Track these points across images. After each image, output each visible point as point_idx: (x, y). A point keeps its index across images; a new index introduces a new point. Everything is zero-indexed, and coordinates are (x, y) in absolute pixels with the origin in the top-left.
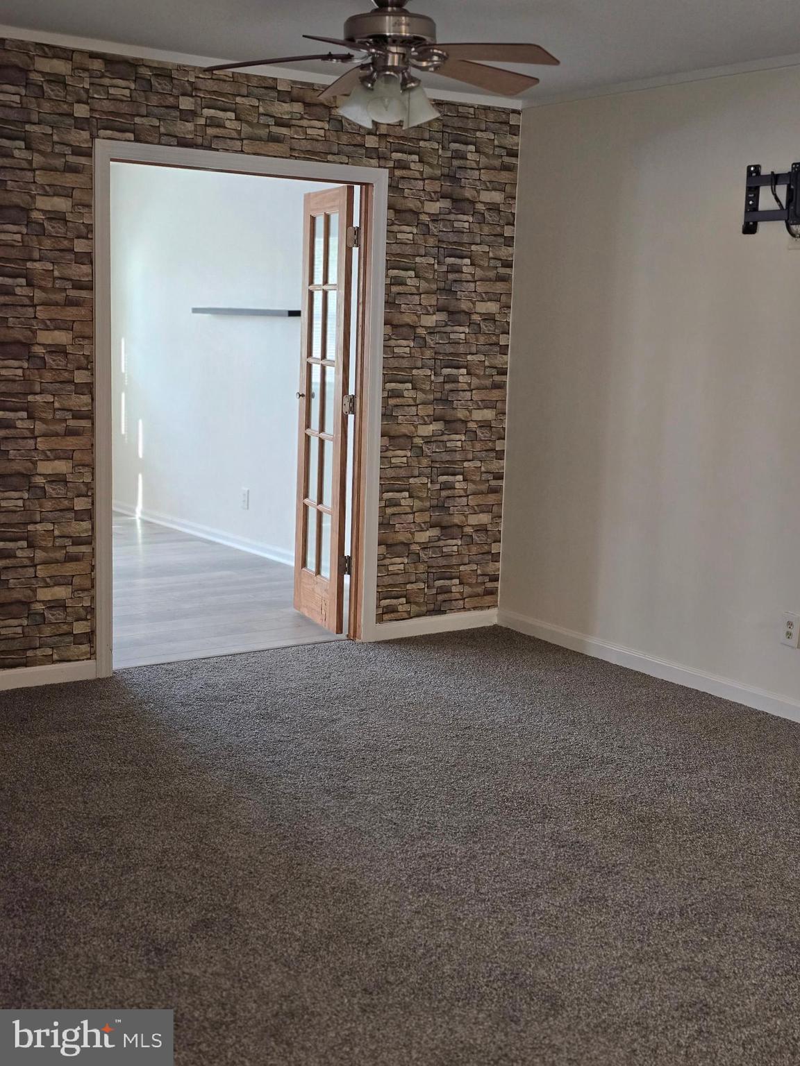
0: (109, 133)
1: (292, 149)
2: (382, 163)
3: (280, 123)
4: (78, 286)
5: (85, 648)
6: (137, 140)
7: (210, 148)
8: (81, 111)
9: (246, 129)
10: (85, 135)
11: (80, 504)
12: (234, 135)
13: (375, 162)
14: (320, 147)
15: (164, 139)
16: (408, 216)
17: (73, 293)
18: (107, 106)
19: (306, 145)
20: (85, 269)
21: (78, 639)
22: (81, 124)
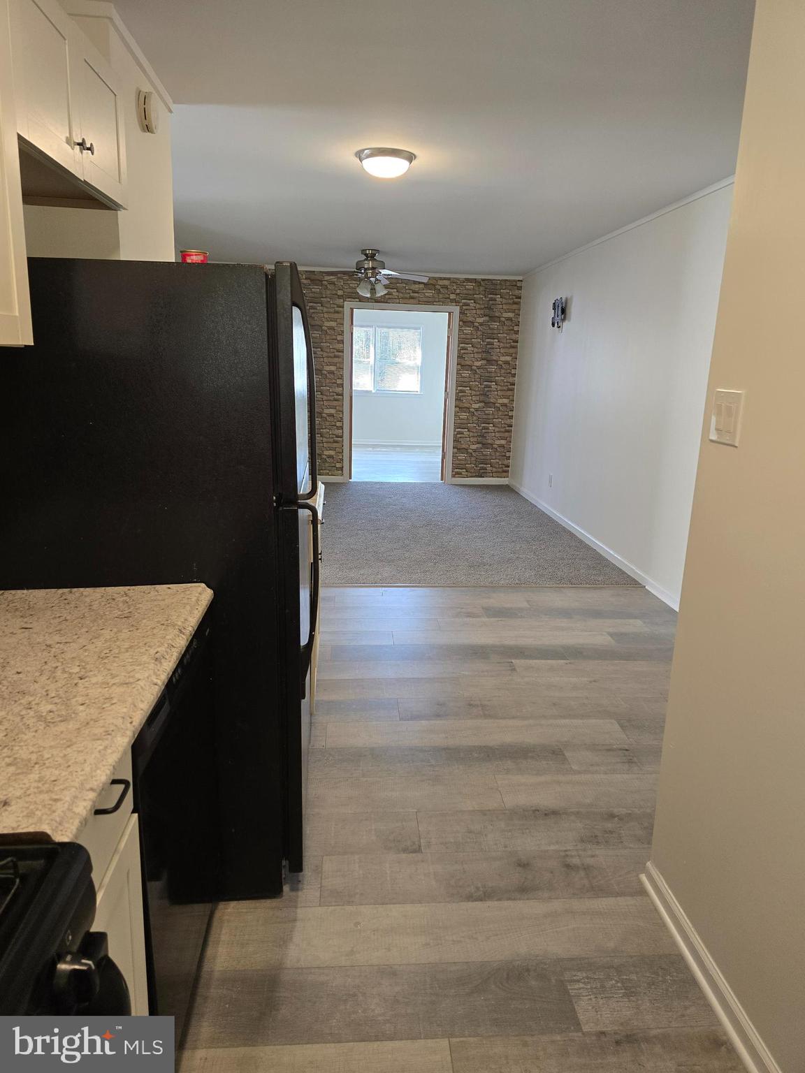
0: (350, 299)
1: (419, 301)
2: (457, 304)
3: (414, 292)
4: (339, 351)
5: (340, 472)
6: (360, 301)
7: (387, 303)
8: (340, 293)
9: (401, 295)
10: (342, 300)
11: (338, 424)
12: (396, 297)
13: (454, 304)
14: (430, 300)
15: (370, 300)
16: (469, 324)
17: (337, 353)
18: (349, 290)
19: (425, 299)
20: (341, 345)
21: (338, 469)
22: (340, 297)
